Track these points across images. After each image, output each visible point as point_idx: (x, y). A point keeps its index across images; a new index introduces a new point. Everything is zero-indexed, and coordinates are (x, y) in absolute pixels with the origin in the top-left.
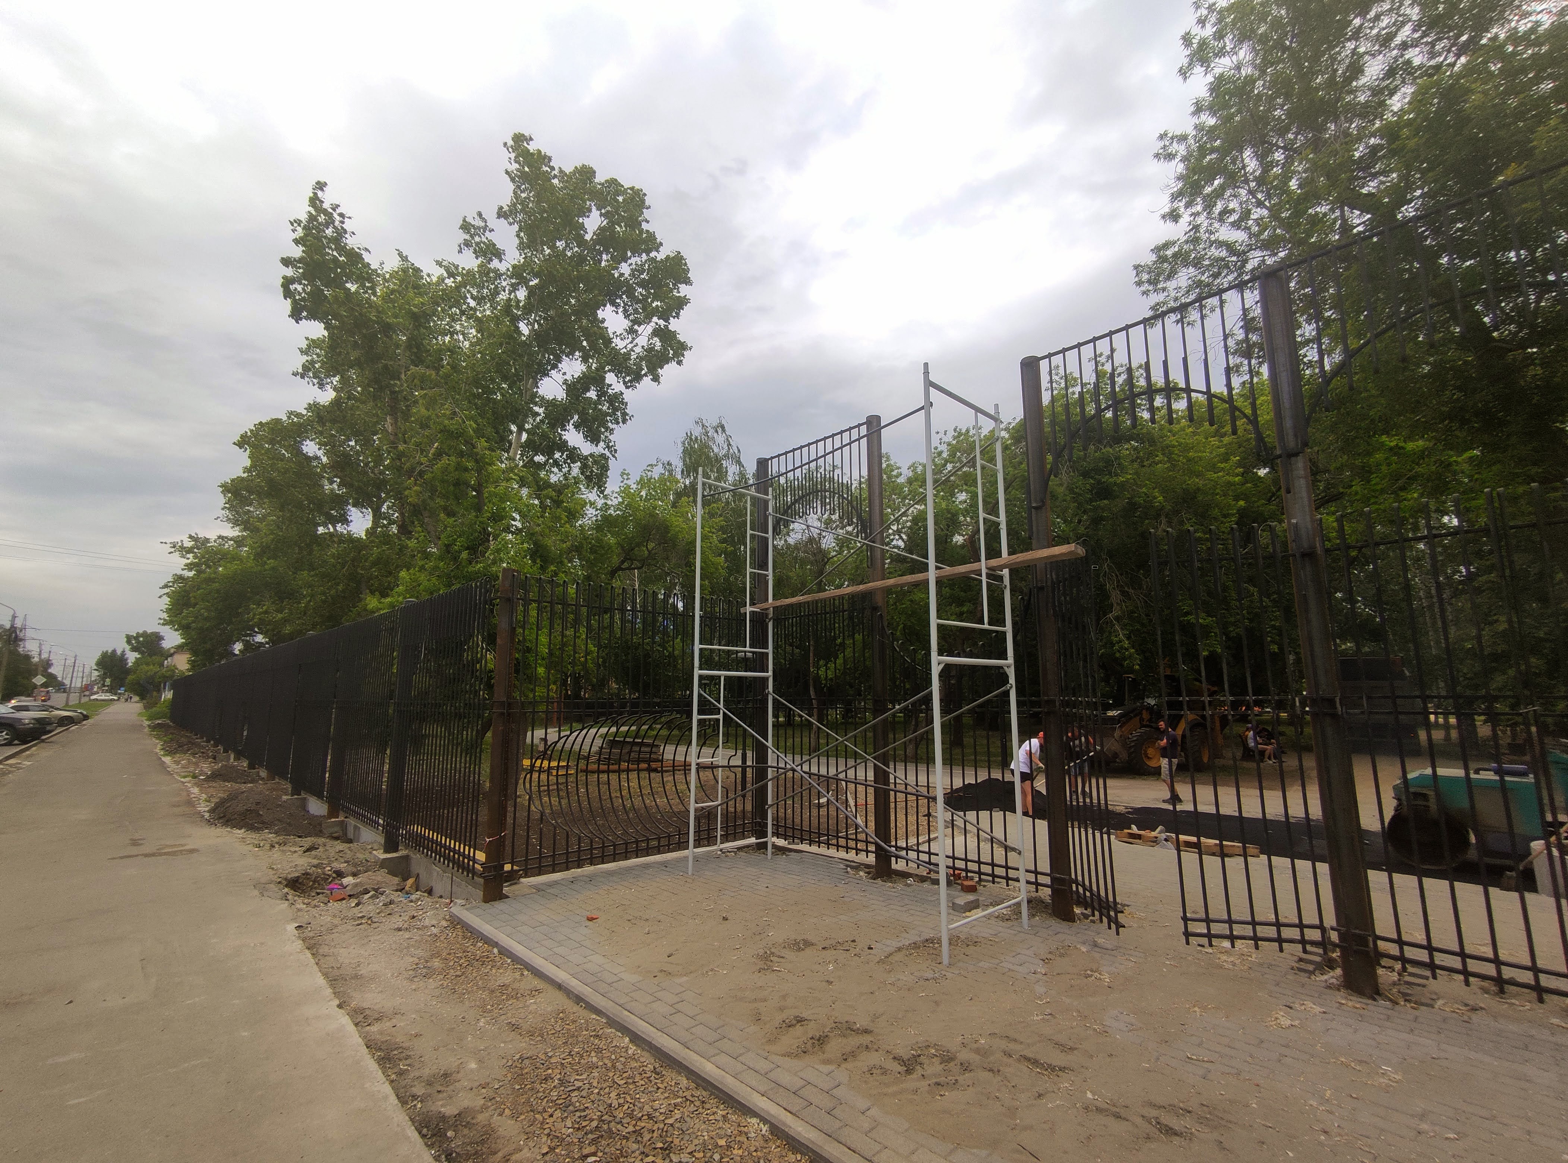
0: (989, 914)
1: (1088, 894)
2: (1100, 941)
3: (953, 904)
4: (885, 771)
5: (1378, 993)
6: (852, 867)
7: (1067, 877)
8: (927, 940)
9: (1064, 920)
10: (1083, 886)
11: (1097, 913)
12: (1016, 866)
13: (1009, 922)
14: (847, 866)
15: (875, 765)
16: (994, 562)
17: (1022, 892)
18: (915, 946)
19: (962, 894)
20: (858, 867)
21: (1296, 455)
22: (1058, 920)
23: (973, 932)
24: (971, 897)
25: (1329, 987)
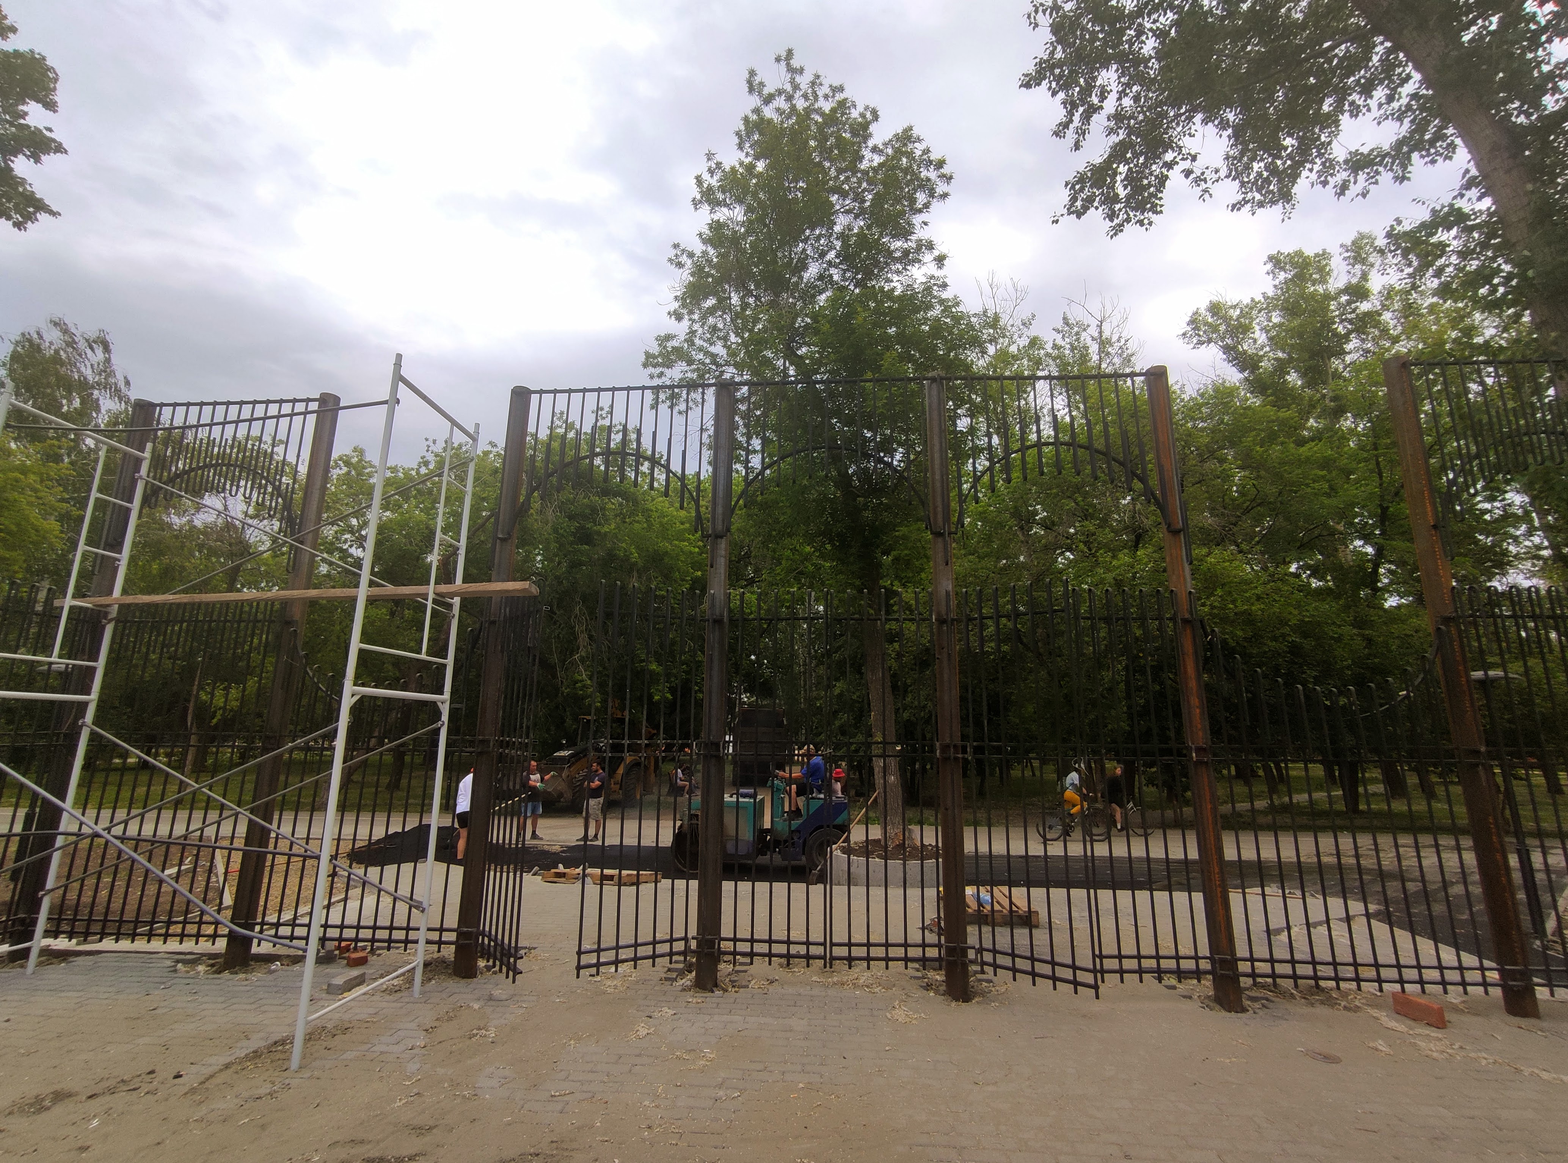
0: (373, 989)
1: (492, 944)
2: (497, 993)
3: (329, 985)
4: (263, 827)
5: (716, 985)
6: (185, 962)
7: (474, 930)
8: (275, 1043)
9: (464, 978)
10: (489, 937)
11: (498, 963)
12: (417, 926)
13: (399, 995)
14: (178, 961)
15: (250, 821)
16: (444, 588)
17: (419, 954)
18: (256, 1054)
19: (347, 969)
20: (193, 960)
21: (721, 537)
22: (457, 979)
23: (347, 1017)
24: (355, 972)
25: (684, 990)
